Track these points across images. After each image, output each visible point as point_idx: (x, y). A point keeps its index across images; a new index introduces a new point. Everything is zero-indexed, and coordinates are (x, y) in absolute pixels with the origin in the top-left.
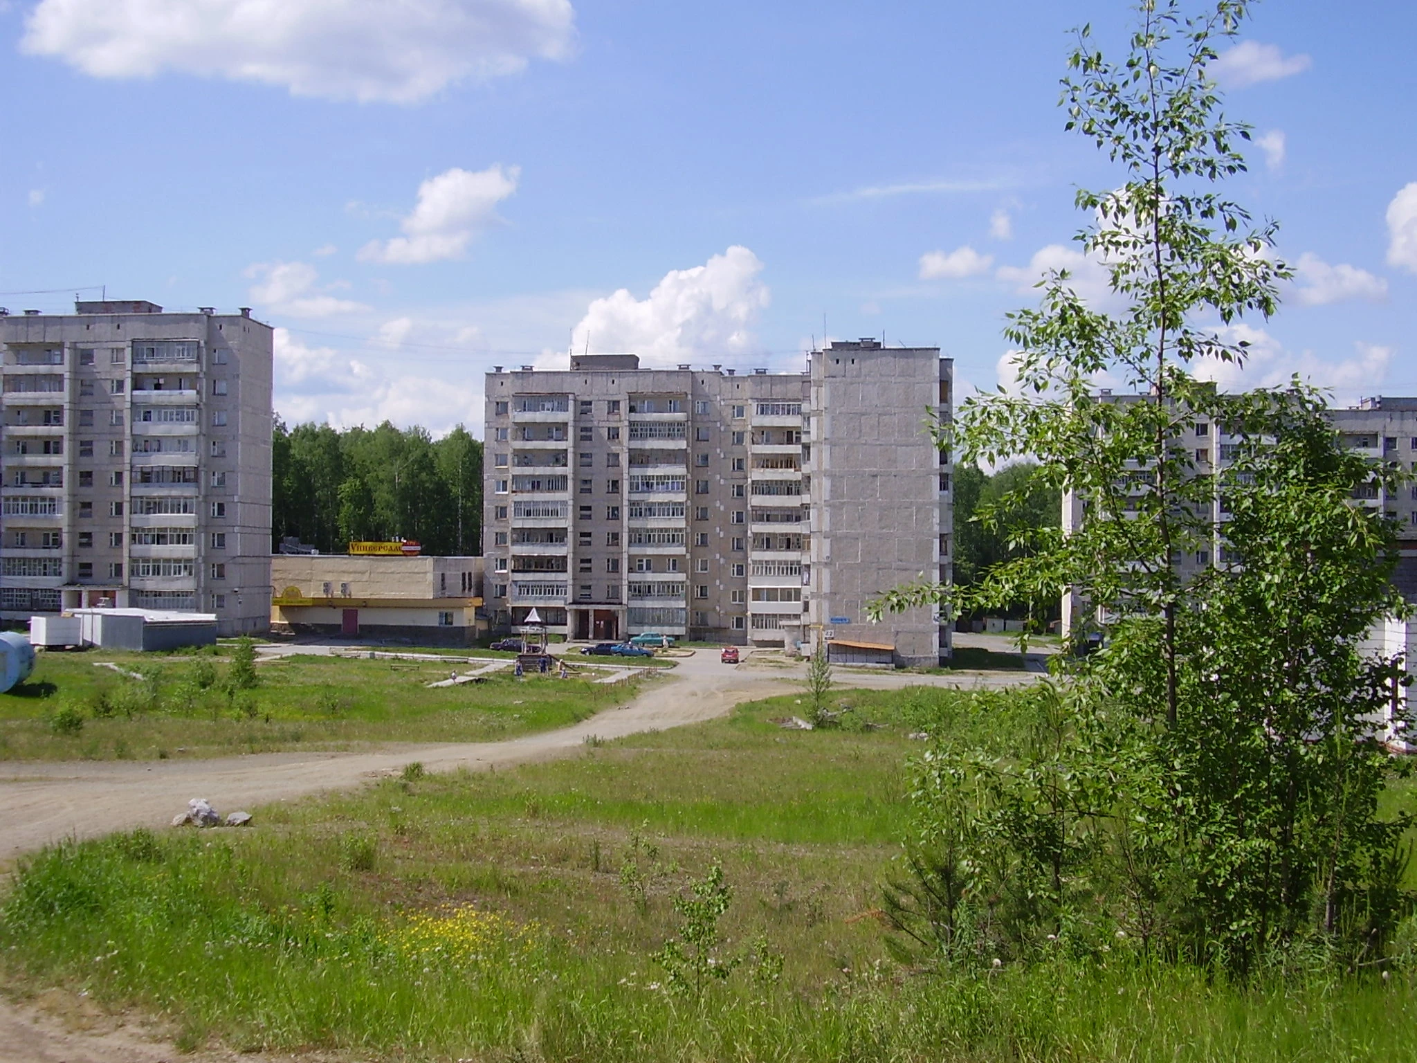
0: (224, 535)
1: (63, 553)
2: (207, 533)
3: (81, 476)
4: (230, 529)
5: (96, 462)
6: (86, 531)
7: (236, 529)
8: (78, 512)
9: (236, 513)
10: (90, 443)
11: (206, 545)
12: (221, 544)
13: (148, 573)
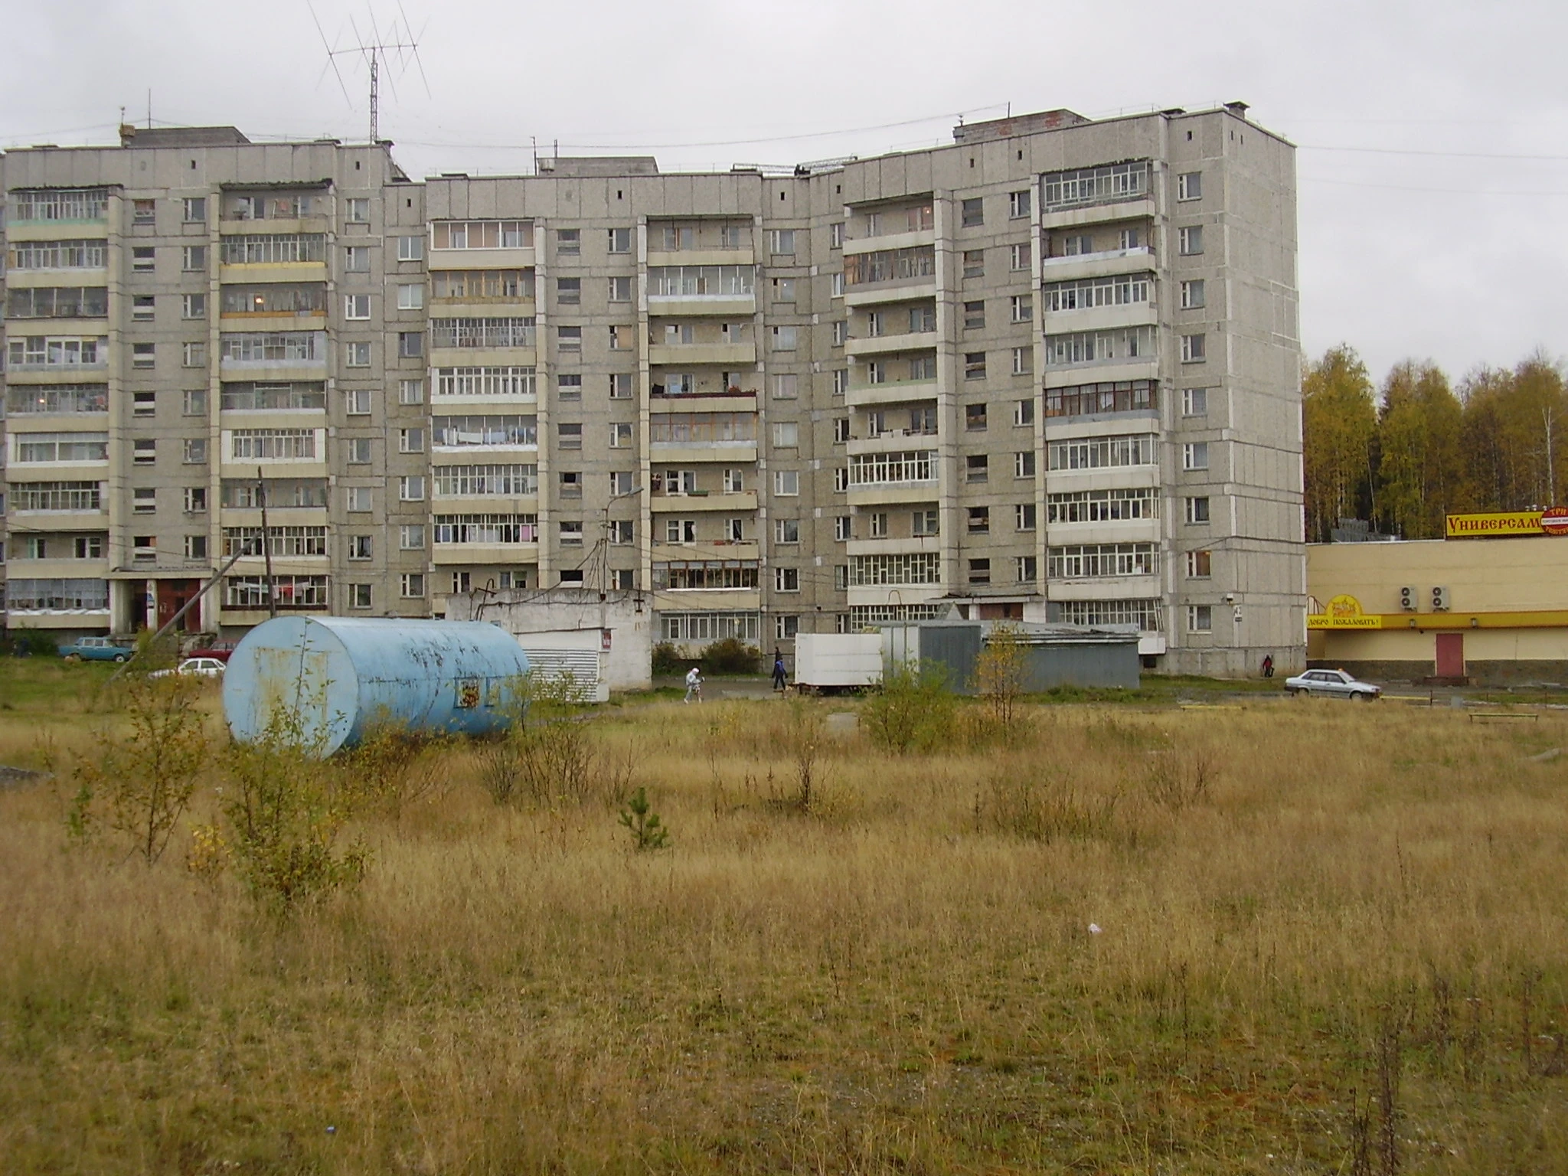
0: (1206, 499)
1: (939, 543)
2: (1175, 497)
3: (969, 415)
4: (1216, 489)
5: (991, 387)
6: (978, 505)
7: (1227, 488)
8: (966, 472)
9: (1227, 460)
10: (981, 356)
11: (1176, 520)
12: (1203, 515)
13: (1077, 572)
